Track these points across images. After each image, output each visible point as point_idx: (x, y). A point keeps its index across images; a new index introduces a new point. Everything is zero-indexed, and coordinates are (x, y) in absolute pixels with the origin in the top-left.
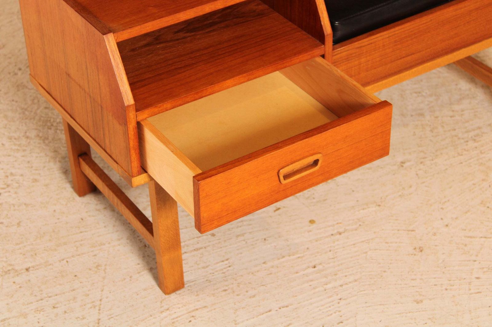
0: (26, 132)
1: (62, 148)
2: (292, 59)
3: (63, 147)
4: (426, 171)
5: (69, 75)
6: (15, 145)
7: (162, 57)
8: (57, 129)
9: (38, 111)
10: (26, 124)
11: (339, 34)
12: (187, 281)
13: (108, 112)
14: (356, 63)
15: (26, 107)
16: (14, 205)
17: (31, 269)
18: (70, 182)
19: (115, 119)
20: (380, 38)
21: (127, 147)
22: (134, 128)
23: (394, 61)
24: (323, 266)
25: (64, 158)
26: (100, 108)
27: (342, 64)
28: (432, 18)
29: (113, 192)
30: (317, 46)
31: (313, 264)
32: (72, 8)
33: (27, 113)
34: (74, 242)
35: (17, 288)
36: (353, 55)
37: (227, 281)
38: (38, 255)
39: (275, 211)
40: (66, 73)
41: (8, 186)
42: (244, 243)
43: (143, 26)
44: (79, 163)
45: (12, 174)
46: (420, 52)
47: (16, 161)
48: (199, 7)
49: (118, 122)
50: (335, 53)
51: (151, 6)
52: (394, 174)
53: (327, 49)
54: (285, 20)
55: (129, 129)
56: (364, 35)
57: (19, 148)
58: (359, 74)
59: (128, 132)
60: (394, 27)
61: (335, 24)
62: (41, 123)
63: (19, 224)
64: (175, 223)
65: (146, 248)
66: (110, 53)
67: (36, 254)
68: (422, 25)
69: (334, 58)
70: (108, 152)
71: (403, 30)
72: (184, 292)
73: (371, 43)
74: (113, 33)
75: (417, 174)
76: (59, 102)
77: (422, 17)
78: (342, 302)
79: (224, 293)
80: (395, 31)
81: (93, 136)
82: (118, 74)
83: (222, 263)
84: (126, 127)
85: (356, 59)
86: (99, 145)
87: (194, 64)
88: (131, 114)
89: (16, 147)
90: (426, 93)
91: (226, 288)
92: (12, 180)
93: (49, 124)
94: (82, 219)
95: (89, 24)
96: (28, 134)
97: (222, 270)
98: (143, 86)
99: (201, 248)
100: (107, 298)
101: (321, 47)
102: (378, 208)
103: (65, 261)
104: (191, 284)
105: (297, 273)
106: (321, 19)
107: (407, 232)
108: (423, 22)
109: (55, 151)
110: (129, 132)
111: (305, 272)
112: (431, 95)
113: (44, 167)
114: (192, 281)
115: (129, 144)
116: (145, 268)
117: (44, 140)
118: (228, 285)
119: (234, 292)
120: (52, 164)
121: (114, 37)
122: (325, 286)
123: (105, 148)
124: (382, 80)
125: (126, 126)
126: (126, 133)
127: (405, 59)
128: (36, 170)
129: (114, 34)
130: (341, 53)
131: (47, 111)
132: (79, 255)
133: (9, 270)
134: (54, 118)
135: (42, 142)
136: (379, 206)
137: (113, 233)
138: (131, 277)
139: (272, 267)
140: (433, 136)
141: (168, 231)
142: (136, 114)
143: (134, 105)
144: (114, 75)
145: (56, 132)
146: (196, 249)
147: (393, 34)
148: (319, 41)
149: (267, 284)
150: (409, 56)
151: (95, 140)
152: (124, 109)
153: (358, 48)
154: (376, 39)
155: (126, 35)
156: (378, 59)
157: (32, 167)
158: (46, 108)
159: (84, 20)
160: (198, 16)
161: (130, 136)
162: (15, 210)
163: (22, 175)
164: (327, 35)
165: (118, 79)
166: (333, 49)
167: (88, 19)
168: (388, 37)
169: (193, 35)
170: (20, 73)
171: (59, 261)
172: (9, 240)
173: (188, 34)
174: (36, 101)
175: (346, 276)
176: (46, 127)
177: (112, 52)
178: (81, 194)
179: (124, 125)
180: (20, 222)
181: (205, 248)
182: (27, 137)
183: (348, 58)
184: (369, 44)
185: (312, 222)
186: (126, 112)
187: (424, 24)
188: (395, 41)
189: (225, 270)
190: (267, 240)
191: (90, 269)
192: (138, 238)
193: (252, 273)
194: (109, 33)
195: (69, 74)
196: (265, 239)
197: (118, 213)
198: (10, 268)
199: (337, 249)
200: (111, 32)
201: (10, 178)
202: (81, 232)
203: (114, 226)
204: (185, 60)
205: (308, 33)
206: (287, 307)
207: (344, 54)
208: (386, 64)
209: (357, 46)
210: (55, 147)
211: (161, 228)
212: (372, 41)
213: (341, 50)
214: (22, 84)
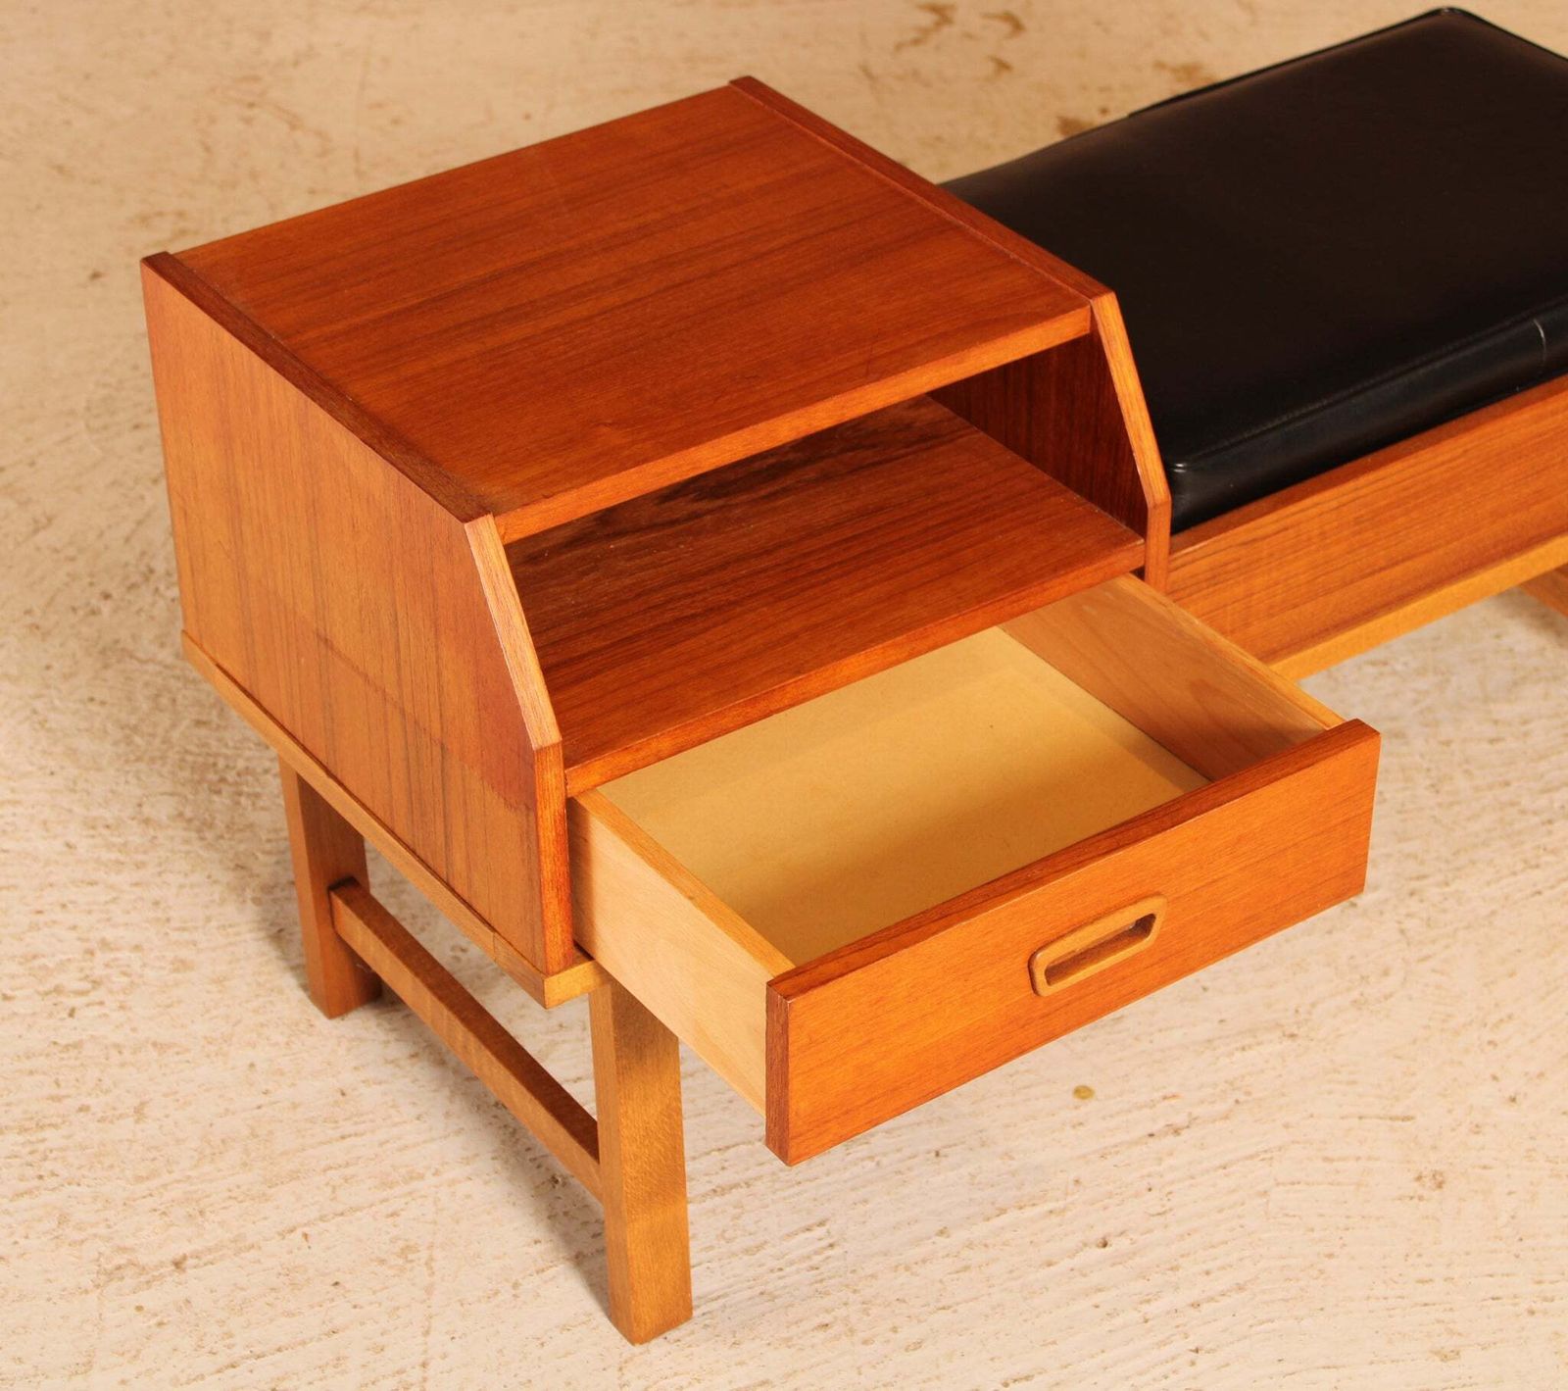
0: (140, 805)
1: (259, 854)
2: (1046, 585)
3: (264, 852)
4: (1429, 919)
5: (327, 641)
6: (110, 846)
7: (628, 581)
8: (240, 794)
9: (175, 735)
10: (138, 777)
11: (1187, 499)
12: (699, 1298)
13: (466, 767)
14: (1239, 591)
15: (133, 721)
16: (119, 1048)
17: (190, 1262)
18: (294, 968)
19: (493, 788)
20: (1314, 511)
21: (530, 880)
22: (558, 818)
23: (1352, 582)
24: (1133, 1242)
25: (268, 889)
26: (437, 750)
27: (1195, 596)
28: (1469, 446)
29: (451, 1007)
30: (1119, 542)
31: (1098, 1234)
32: (351, 433)
33: (137, 739)
34: (325, 1171)
35: (149, 1327)
36: (1231, 567)
37: (827, 1294)
38: (208, 1214)
40: (318, 635)
41: (96, 984)
42: (870, 1165)
43: (586, 490)
44: (331, 911)
45: (104, 944)
46: (1428, 551)
47: (114, 900)
48: (762, 426)
49: (502, 800)
50: (1179, 562)
51: (605, 425)
52: (1330, 932)
53: (1153, 551)
54: (1010, 456)
55: (540, 823)
56: (1263, 504)
57: (122, 858)
58: (1247, 625)
59: (537, 832)
60: (1355, 475)
61: (1177, 471)
62: (186, 774)
63: (139, 1112)
64: (670, 1117)
65: (557, 1186)
66: (483, 580)
67: (201, 1213)
68: (1436, 467)
69: (1174, 576)
70: (459, 890)
71: (1380, 484)
72: (693, 1333)
73: (1286, 529)
74: (494, 516)
75: (1402, 932)
76: (287, 725)
77: (1439, 441)
78: (1204, 1361)
79: (821, 1335)
80: (1357, 489)
81: (407, 839)
82: (508, 647)
83: (807, 1235)
84: (532, 817)
85: (1240, 578)
86: (428, 867)
87: (735, 603)
88: (549, 776)
89: (114, 855)
90: (1406, 664)
91: (827, 1319)
92: (107, 965)
93: (212, 776)
94: (343, 1094)
95: (414, 484)
96: (147, 810)
97: (809, 1257)
98: (578, 681)
99: (736, 1186)
100: (444, 1356)
101: (1136, 546)
102: (1287, 1043)
103: (297, 1236)
104: (714, 1305)
105: (1050, 1264)
106: (1136, 455)
107: (1389, 1122)
108: (1440, 459)
109: (239, 867)
110: (541, 834)
111: (1076, 1262)
112: (1421, 672)
113: (208, 919)
114: (715, 1295)
115: (540, 871)
116: (561, 1255)
117: (199, 831)
118: (833, 1310)
119: (852, 1331)
120: (231, 910)
121: (498, 526)
122: (1145, 1308)
123: (451, 878)
124: (1315, 644)
125: (532, 814)
126: (530, 836)
127: (1382, 574)
128: (184, 929)
129: (496, 518)
130: (1193, 561)
131: (203, 732)
132: (342, 1214)
133: (119, 1268)
134: (226, 757)
135: (193, 835)
136: (1292, 1036)
137: (445, 1137)
138: (516, 1285)
139: (970, 1245)
140: (1440, 805)
141: (647, 1142)
142: (565, 775)
143: (560, 747)
144: (494, 649)
145: (238, 803)
146: (719, 1190)
147: (1351, 496)
148: (1127, 525)
149: (958, 1304)
150: (1397, 563)
151: (413, 852)
152: (526, 757)
153: (1245, 544)
154: (1297, 517)
155: (534, 519)
156: (1304, 577)
157: (168, 920)
158: (199, 723)
159: (394, 473)
160: (754, 453)
161: (542, 844)
162: (123, 1065)
163: (137, 948)
164: (1155, 507)
165: (510, 663)
166: (1171, 552)
167: (407, 469)
168: (1337, 508)
169: (721, 508)
170: (106, 608)
171: (279, 1234)
172: (111, 1167)
173: (704, 505)
174: (164, 701)
175: (1208, 1273)
176: (205, 786)
177: (489, 576)
178: (335, 1008)
179: (523, 807)
180: (143, 1105)
181: (748, 1185)
182: (147, 821)
183: (1214, 577)
184: (1278, 532)
185: (1083, 1093)
186: (532, 767)
187: (1443, 463)
188: (1358, 521)
189: (816, 1259)
190: (946, 1156)
191: (382, 1262)
192: (530, 1155)
193: (907, 1269)
194: (479, 515)
195: (328, 637)
196: (937, 1154)
197: (456, 1072)
198: (120, 1260)
199: (1172, 1183)
200: (487, 512)
201: (101, 957)
202: (343, 1138)
203: (447, 1115)
204: (705, 590)
205: (1090, 498)
206: (1027, 1378)
207: (1204, 564)
208: (1328, 592)
209: (1244, 538)
210: (236, 854)
211: (625, 1132)
212: (1289, 521)
213: (1195, 551)
214: (117, 642)
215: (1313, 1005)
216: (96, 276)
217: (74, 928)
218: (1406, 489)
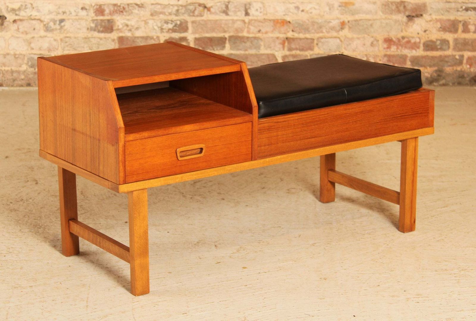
0: (20, 230)
4: (331, 247)
5: (74, 130)
6: (13, 235)
7: (140, 117)
9: (29, 221)
10: (20, 226)
11: (262, 111)
13: (104, 142)
14: (275, 134)
15: (18, 219)
16: (16, 261)
17: (34, 286)
19: (109, 143)
20: (292, 118)
21: (117, 161)
23: (302, 139)
24: (252, 286)
26: (98, 141)
27: (265, 132)
28: (329, 112)
30: (247, 115)
31: (245, 284)
35: (24, 293)
36: (273, 127)
38: (38, 280)
39: (216, 264)
40: (72, 129)
44: (69, 226)
45: (12, 247)
46: (320, 137)
47: (15, 242)
49: (111, 145)
50: (260, 123)
53: (254, 118)
57: (16, 237)
58: (278, 143)
61: (260, 103)
62: (32, 226)
63: (21, 268)
67: (36, 280)
69: (260, 126)
70: (101, 175)
72: (149, 295)
73: (285, 121)
75: (325, 248)
78: (266, 299)
79: (179, 296)
83: (177, 284)
84: (118, 146)
85: (275, 131)
86: (94, 174)
88: (121, 136)
91: (180, 294)
92: (13, 250)
94: (70, 266)
96: (22, 231)
97: (177, 287)
100: (92, 297)
101: (250, 116)
105: (233, 288)
106: (250, 95)
107: (315, 272)
111: (239, 288)
112: (338, 215)
113: (37, 244)
115: (119, 158)
117: (35, 233)
118: (182, 293)
119: (186, 295)
120: (43, 243)
121: (113, 83)
122: (254, 293)
123: (99, 173)
126: (117, 151)
127: (310, 139)
128: (31, 246)
131: (36, 221)
132: (69, 280)
133: (17, 287)
134: (42, 224)
136: (295, 261)
138: (109, 289)
139: (215, 286)
140: (338, 233)
141: (140, 239)
142: (125, 136)
143: (124, 128)
145: (45, 230)
147: (301, 117)
149: (211, 292)
150: (313, 138)
151: (91, 172)
152: (117, 130)
154: (288, 119)
156: (290, 135)
157: (28, 245)
158: (35, 219)
161: (120, 151)
163: (20, 248)
164: (254, 107)
166: (258, 120)
168: (297, 119)
170: (11, 205)
171: (54, 283)
172: (15, 274)
173: (157, 110)
174: (26, 216)
175: (269, 289)
176: (37, 227)
179: (116, 144)
180: (22, 267)
183: (269, 129)
184: (284, 122)
185: (244, 268)
186: (118, 132)
187: (322, 115)
188: (303, 124)
189: (179, 287)
190: (211, 275)
191: (78, 286)
195: (75, 128)
196: (209, 275)
199: (263, 279)
200: (111, 80)
204: (156, 119)
206: (225, 301)
207: (266, 125)
208: (297, 140)
209: (275, 121)
210: (44, 236)
211: (135, 235)
212: (286, 119)
213: (264, 121)
214: (14, 209)
215: (301, 257)
216: (7, 157)
217: (5, 246)
218: (314, 119)
